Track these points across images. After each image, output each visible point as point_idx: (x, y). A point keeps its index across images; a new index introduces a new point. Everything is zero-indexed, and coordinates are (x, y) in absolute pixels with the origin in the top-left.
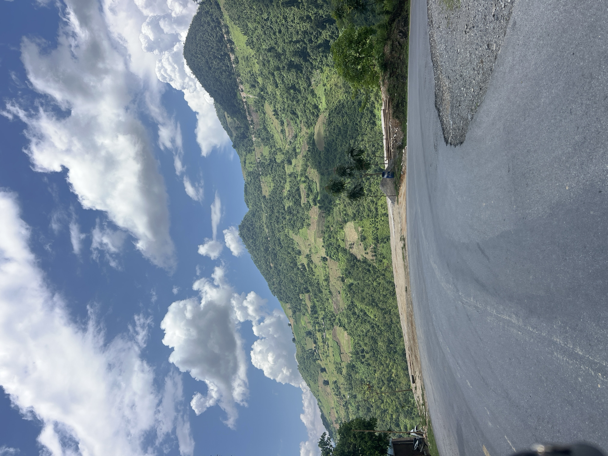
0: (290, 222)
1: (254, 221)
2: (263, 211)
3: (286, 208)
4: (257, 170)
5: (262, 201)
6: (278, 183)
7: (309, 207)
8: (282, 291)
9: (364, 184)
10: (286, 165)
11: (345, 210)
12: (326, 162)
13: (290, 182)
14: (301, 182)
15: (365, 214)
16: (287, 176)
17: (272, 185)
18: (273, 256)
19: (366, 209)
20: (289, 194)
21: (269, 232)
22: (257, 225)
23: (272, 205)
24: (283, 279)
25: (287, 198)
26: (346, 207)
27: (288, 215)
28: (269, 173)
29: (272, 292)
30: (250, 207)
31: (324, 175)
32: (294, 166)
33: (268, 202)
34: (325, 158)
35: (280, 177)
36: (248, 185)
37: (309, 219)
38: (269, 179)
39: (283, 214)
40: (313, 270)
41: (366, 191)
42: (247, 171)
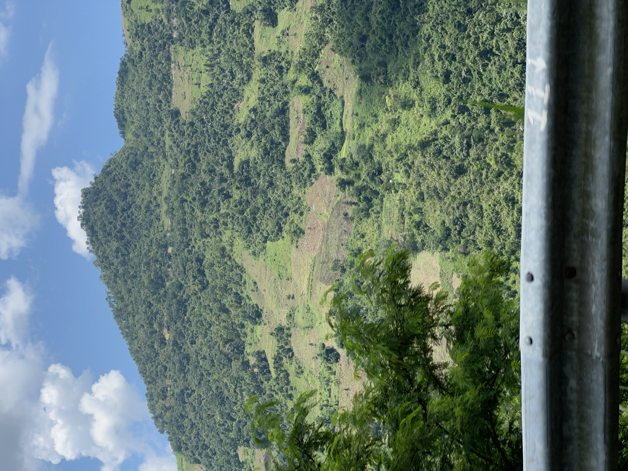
0: (242, 212)
1: (133, 186)
2: (165, 156)
3: (236, 163)
4: (165, 21)
5: (167, 124)
6: (225, 76)
7: (309, 176)
8: (186, 423)
9: (492, 137)
10: (257, 24)
11: (419, 211)
12: (384, 41)
13: (263, 81)
14: (295, 89)
15: (480, 237)
16: (257, 63)
17: (206, 79)
18: (174, 308)
19: (486, 221)
20: (252, 121)
21: (172, 230)
22: (142, 197)
23: (196, 146)
24: (194, 388)
25: (243, 132)
26: (423, 200)
27: (238, 188)
28: (202, 42)
29: (156, 418)
30: (129, 136)
31: (371, 80)
32: (283, 32)
33: (182, 134)
34: (383, 29)
35: (233, 58)
36: (129, 65)
37: (302, 214)
38: (198, 59)
39: (223, 180)
40: (290, 378)
41: (497, 163)
42: (132, 19)
